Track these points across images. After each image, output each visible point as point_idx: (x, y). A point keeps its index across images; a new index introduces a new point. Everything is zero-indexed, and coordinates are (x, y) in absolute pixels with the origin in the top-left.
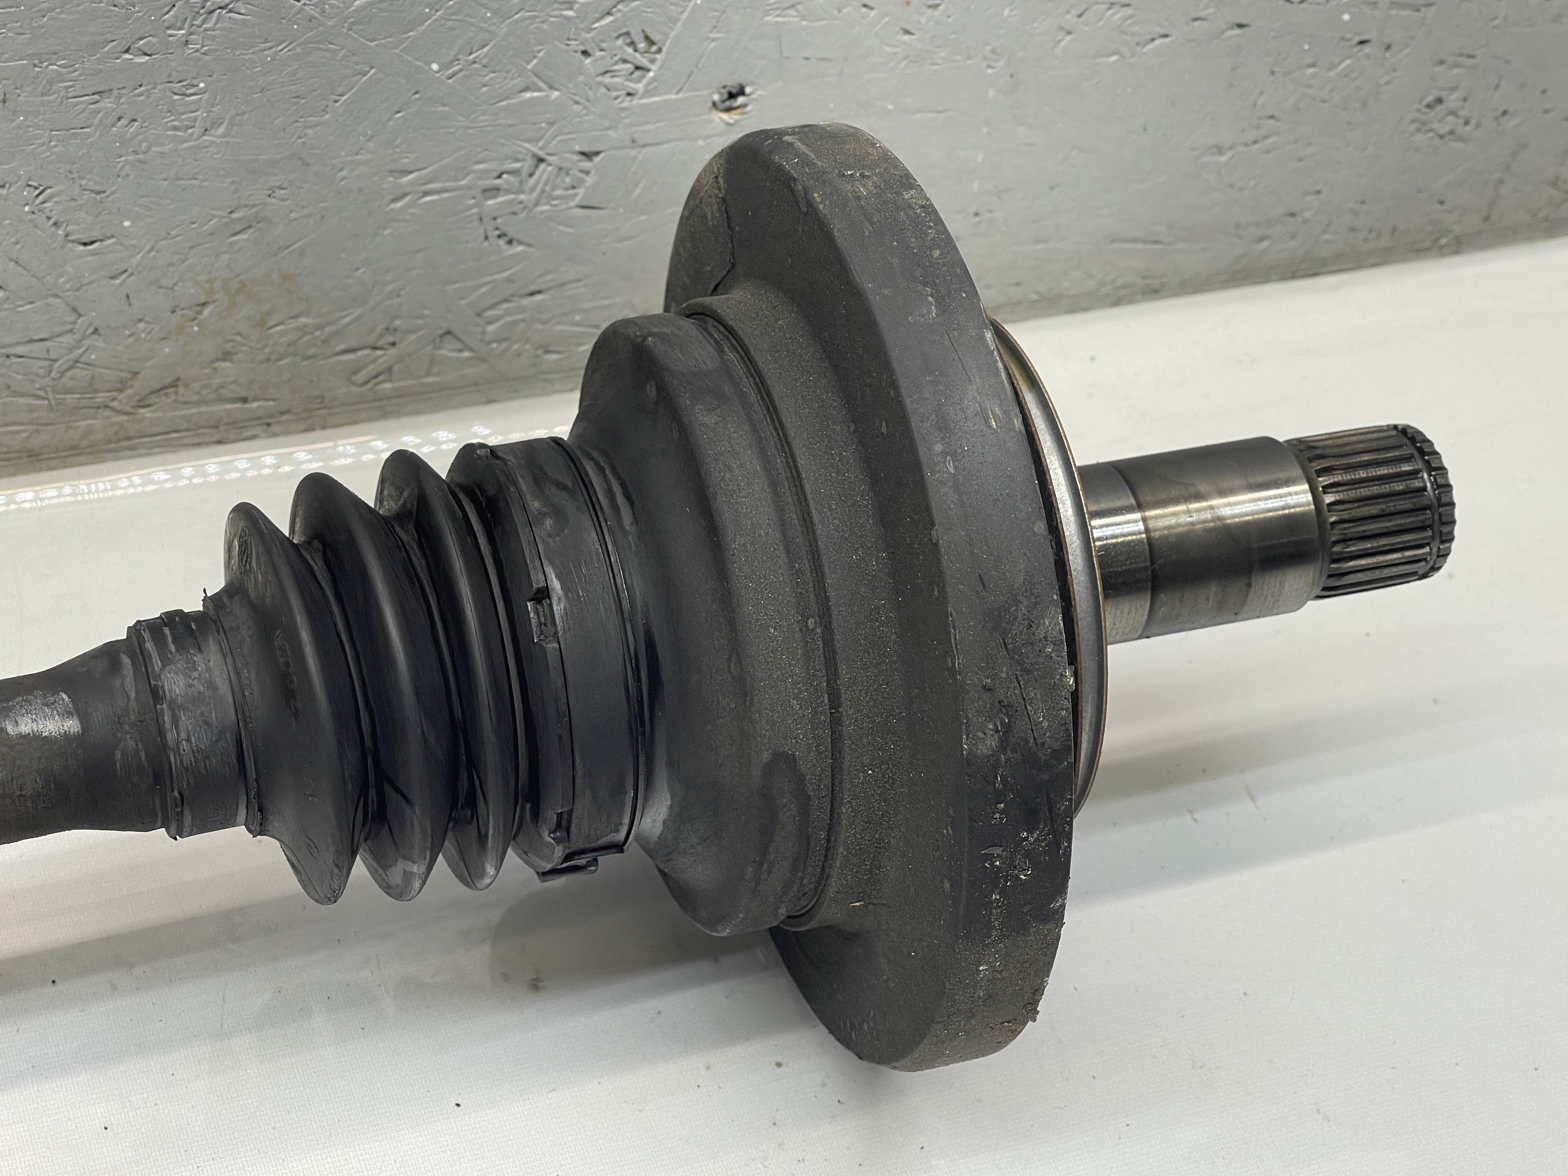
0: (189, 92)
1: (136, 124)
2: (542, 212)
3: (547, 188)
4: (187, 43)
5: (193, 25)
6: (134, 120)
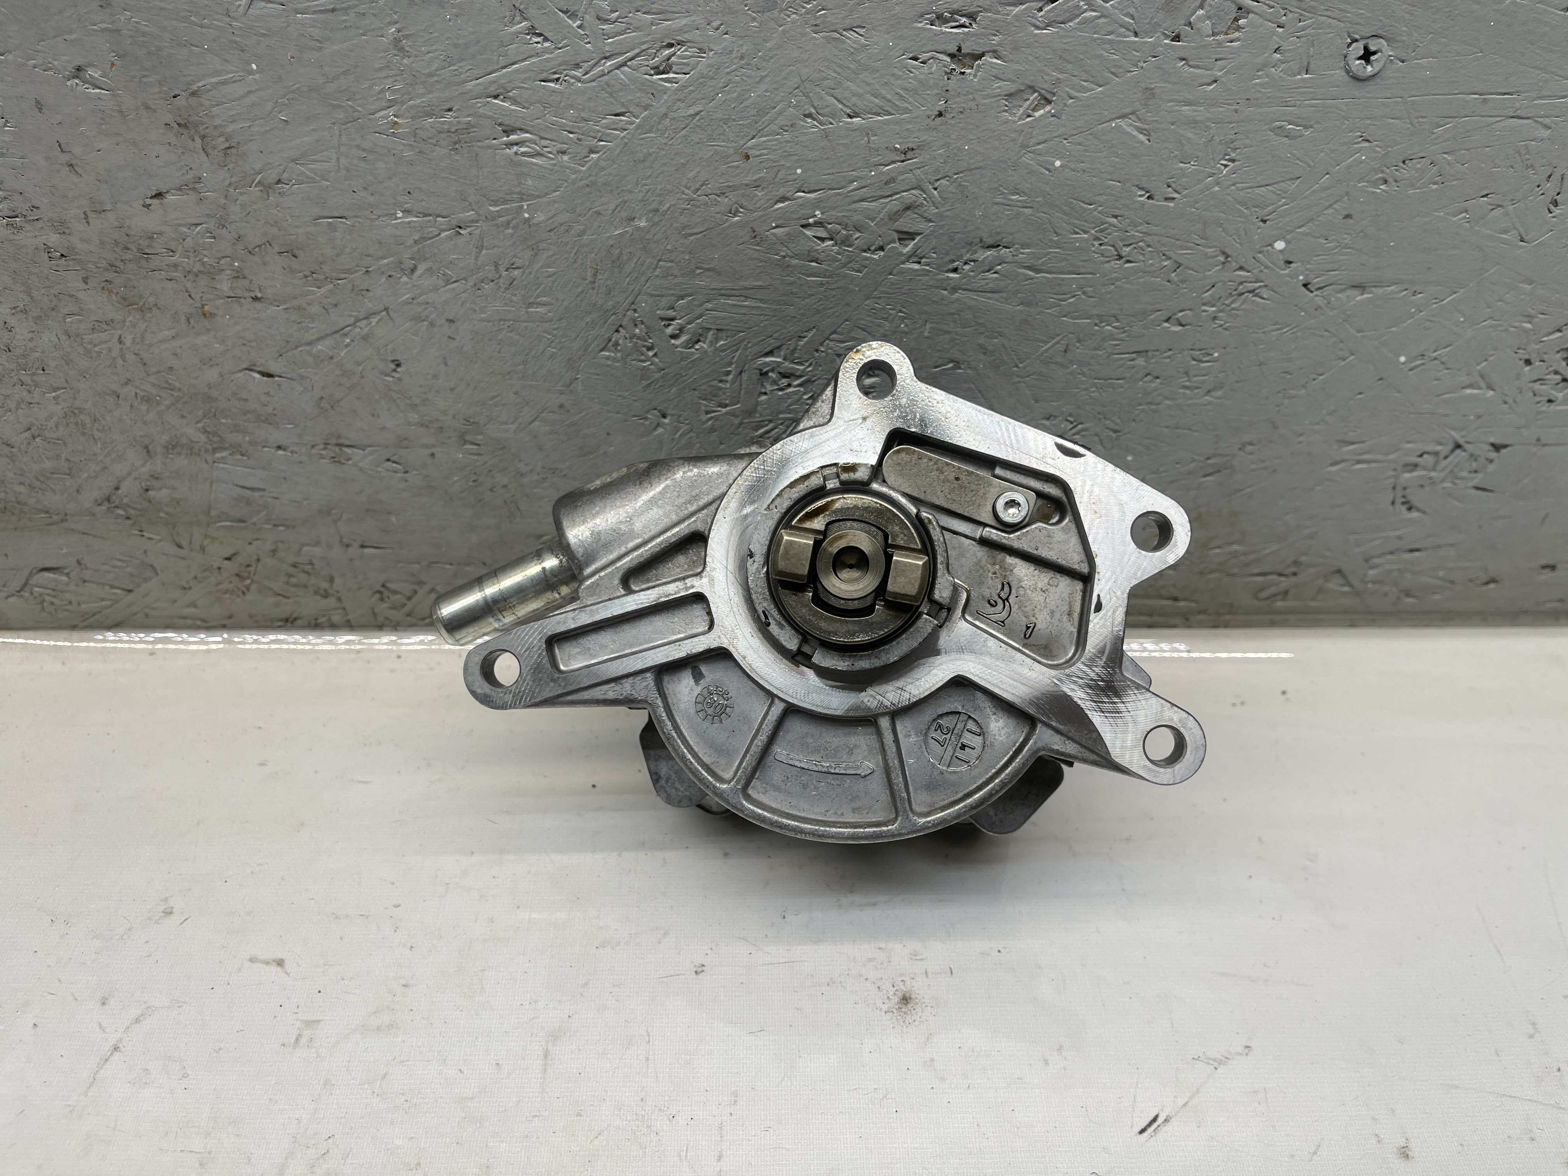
0: (1205, 359)
1: (1158, 380)
2: (1444, 488)
3: (1456, 470)
4: (1215, 318)
5: (1224, 304)
6: (1157, 378)
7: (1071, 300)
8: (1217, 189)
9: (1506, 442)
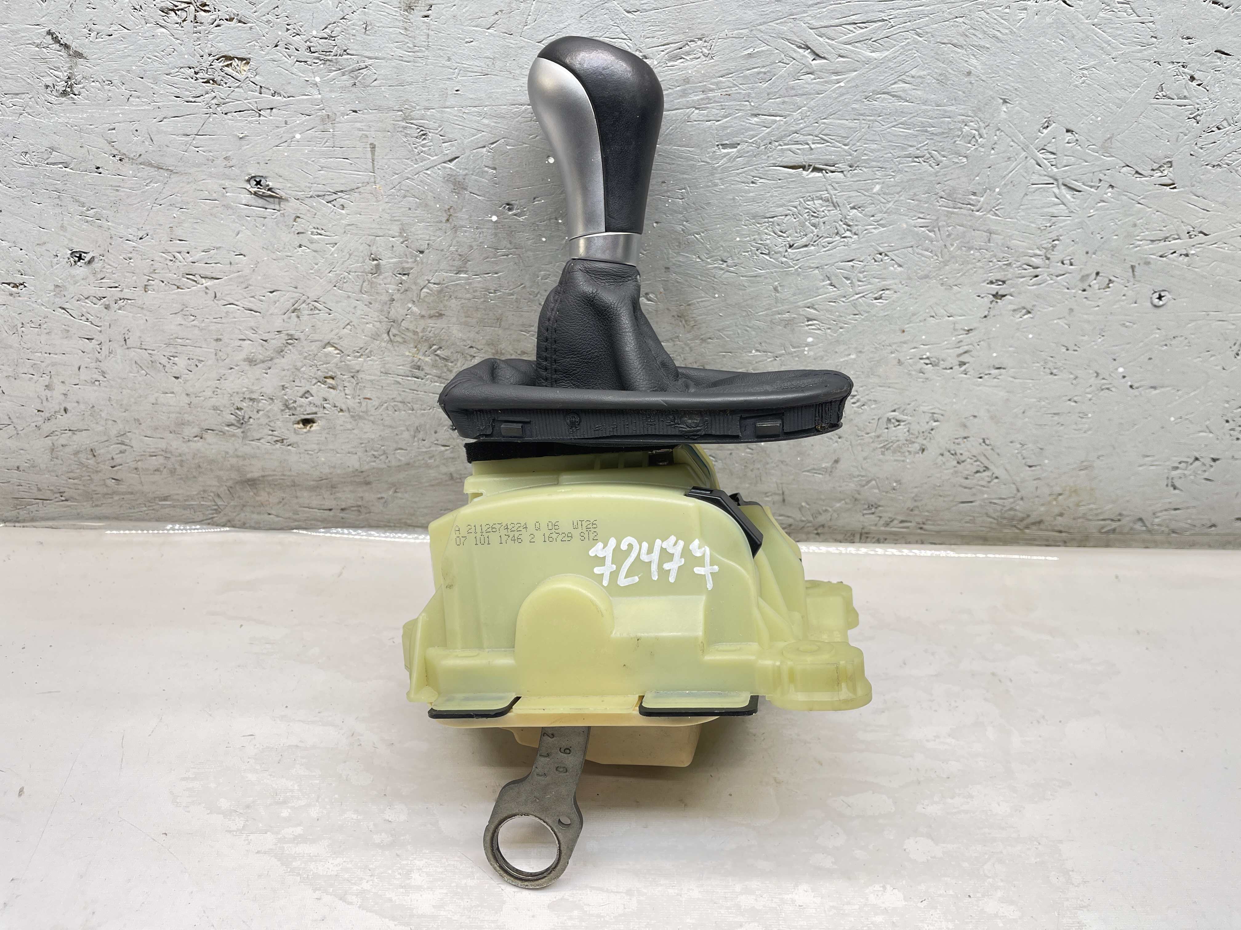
7: (1029, 391)
8: (1095, 347)
9: (1218, 457)
